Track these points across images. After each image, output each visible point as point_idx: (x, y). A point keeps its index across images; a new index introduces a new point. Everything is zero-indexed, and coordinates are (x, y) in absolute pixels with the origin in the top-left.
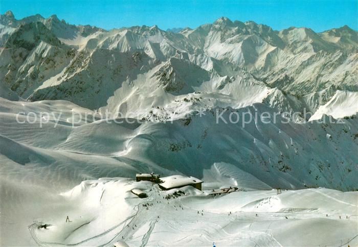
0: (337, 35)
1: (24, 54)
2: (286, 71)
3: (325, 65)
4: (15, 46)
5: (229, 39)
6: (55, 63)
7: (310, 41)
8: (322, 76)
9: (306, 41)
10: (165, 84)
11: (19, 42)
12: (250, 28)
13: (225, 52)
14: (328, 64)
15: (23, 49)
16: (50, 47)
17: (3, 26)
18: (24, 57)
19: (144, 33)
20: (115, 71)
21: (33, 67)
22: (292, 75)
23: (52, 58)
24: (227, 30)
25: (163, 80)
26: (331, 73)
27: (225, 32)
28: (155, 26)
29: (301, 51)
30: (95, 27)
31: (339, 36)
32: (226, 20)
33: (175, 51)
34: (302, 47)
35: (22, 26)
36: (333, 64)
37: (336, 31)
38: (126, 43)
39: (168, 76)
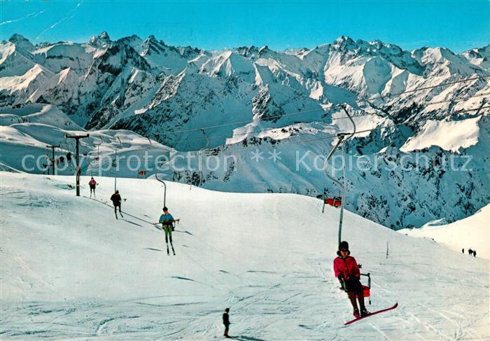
0: (479, 56)
1: (110, 80)
2: (414, 99)
3: (460, 90)
4: (100, 71)
5: (350, 61)
6: (142, 89)
7: (447, 62)
8: (456, 103)
9: (442, 63)
10: (261, 113)
11: (104, 67)
12: (376, 48)
13: (345, 75)
14: (463, 90)
15: (109, 74)
16: (137, 71)
17: (95, 49)
18: (109, 82)
19: (253, 55)
20: (206, 97)
21: (119, 94)
22: (421, 103)
23: (139, 83)
24: (347, 51)
25: (259, 108)
26: (466, 100)
27: (345, 53)
28: (264, 47)
29: (435, 74)
30: (196, 49)
31: (481, 57)
32: (346, 39)
33: (285, 75)
34: (437, 70)
35: (109, 49)
36: (468, 89)
37: (479, 51)
38: (230, 66)
39: (264, 104)
